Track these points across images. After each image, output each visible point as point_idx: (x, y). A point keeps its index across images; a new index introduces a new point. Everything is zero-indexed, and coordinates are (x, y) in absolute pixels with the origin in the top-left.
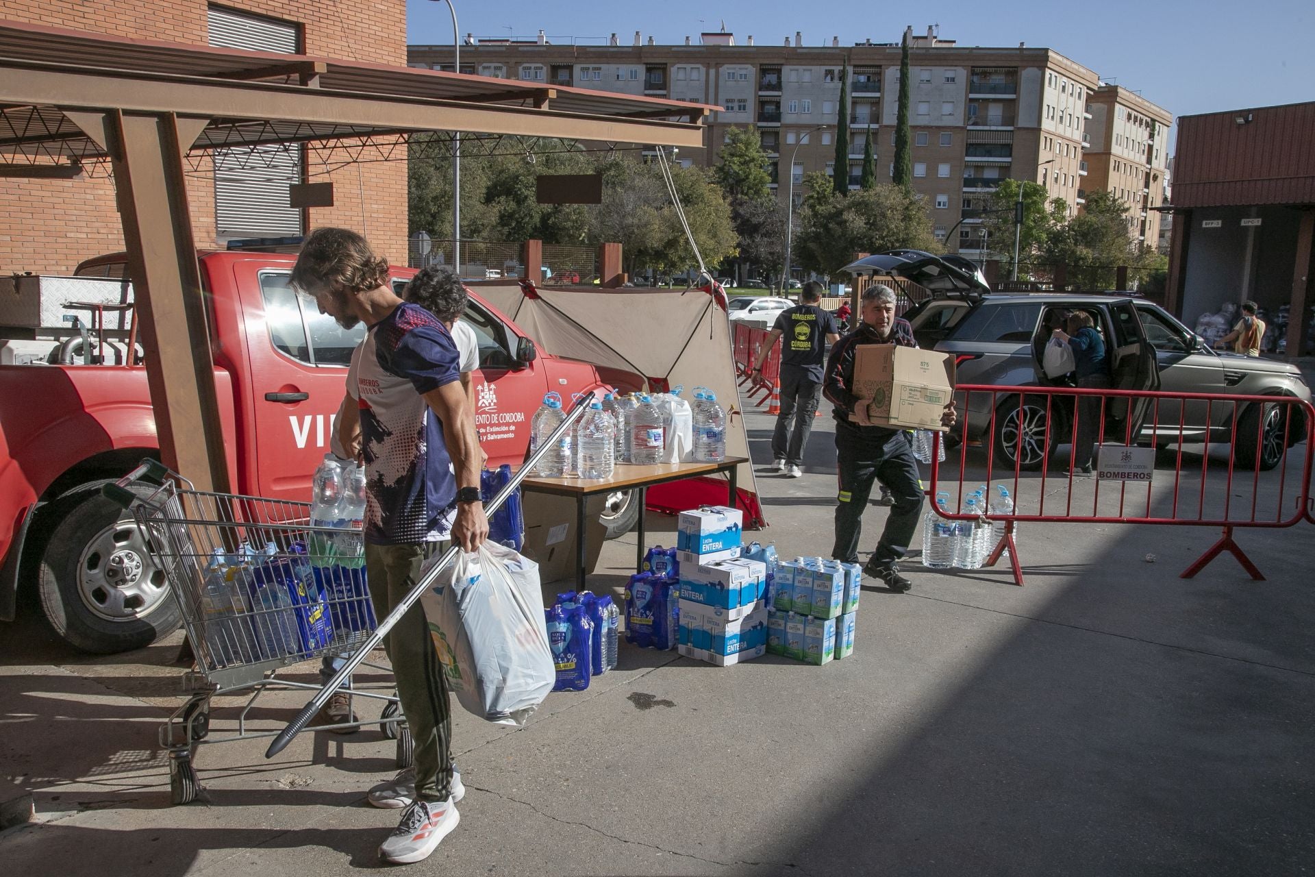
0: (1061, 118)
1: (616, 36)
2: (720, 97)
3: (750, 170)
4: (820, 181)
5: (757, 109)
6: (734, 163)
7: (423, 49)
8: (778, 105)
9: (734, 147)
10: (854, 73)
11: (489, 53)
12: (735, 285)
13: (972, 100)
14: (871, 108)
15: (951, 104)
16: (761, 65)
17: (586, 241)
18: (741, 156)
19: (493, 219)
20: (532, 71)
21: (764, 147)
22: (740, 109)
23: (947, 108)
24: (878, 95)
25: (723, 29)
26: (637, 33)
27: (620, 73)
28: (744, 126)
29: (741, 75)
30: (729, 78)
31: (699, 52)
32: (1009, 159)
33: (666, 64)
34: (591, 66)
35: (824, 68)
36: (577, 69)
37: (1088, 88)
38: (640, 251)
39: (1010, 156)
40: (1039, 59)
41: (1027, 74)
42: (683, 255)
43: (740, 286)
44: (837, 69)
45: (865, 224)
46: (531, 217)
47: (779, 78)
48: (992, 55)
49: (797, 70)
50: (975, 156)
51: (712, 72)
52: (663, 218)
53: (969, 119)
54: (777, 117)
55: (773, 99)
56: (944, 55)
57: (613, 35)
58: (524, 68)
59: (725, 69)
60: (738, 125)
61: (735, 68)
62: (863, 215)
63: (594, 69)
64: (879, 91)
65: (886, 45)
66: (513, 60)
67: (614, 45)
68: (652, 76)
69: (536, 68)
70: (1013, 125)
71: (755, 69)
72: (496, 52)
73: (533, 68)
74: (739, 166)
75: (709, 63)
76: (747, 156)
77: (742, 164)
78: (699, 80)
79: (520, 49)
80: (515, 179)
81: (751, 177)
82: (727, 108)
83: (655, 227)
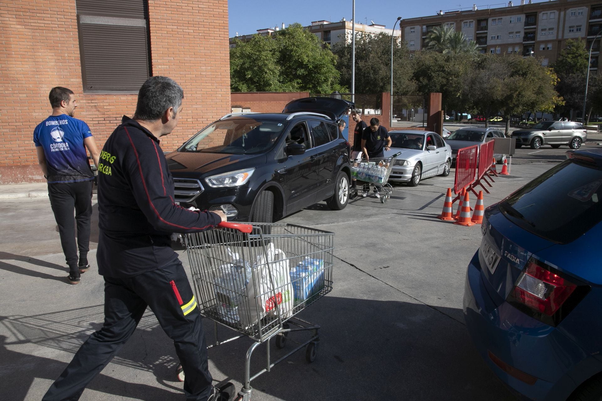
1: (512, 2)
2: (566, 25)
3: (578, 60)
5: (588, 29)
6: (569, 58)
7: (418, 19)
9: (569, 50)
11: (448, 17)
16: (592, 6)
17: (461, 97)
18: (574, 54)
19: (412, 88)
20: (468, 24)
21: (588, 48)
22: (577, 30)
27: (512, 20)
28: (577, 39)
29: (579, 13)
30: (572, 15)
31: (555, 4)
33: (537, 12)
34: (497, 18)
36: (490, 21)
38: (492, 102)
46: (436, 86)
51: (562, 13)
52: (506, 84)
54: (598, 33)
55: (597, 24)
57: (510, 2)
58: (464, 23)
59: (569, 11)
60: (573, 39)
61: (575, 10)
63: (499, 19)
66: (459, 20)
67: (510, 6)
68: (529, 19)
69: (470, 22)
71: (588, 8)
72: (451, 17)
73: (468, 22)
74: (572, 59)
75: (560, 9)
76: (577, 53)
77: (573, 58)
78: (554, 18)
79: (463, 14)
80: (429, 68)
81: (578, 64)
82: (570, 31)
83: (500, 89)
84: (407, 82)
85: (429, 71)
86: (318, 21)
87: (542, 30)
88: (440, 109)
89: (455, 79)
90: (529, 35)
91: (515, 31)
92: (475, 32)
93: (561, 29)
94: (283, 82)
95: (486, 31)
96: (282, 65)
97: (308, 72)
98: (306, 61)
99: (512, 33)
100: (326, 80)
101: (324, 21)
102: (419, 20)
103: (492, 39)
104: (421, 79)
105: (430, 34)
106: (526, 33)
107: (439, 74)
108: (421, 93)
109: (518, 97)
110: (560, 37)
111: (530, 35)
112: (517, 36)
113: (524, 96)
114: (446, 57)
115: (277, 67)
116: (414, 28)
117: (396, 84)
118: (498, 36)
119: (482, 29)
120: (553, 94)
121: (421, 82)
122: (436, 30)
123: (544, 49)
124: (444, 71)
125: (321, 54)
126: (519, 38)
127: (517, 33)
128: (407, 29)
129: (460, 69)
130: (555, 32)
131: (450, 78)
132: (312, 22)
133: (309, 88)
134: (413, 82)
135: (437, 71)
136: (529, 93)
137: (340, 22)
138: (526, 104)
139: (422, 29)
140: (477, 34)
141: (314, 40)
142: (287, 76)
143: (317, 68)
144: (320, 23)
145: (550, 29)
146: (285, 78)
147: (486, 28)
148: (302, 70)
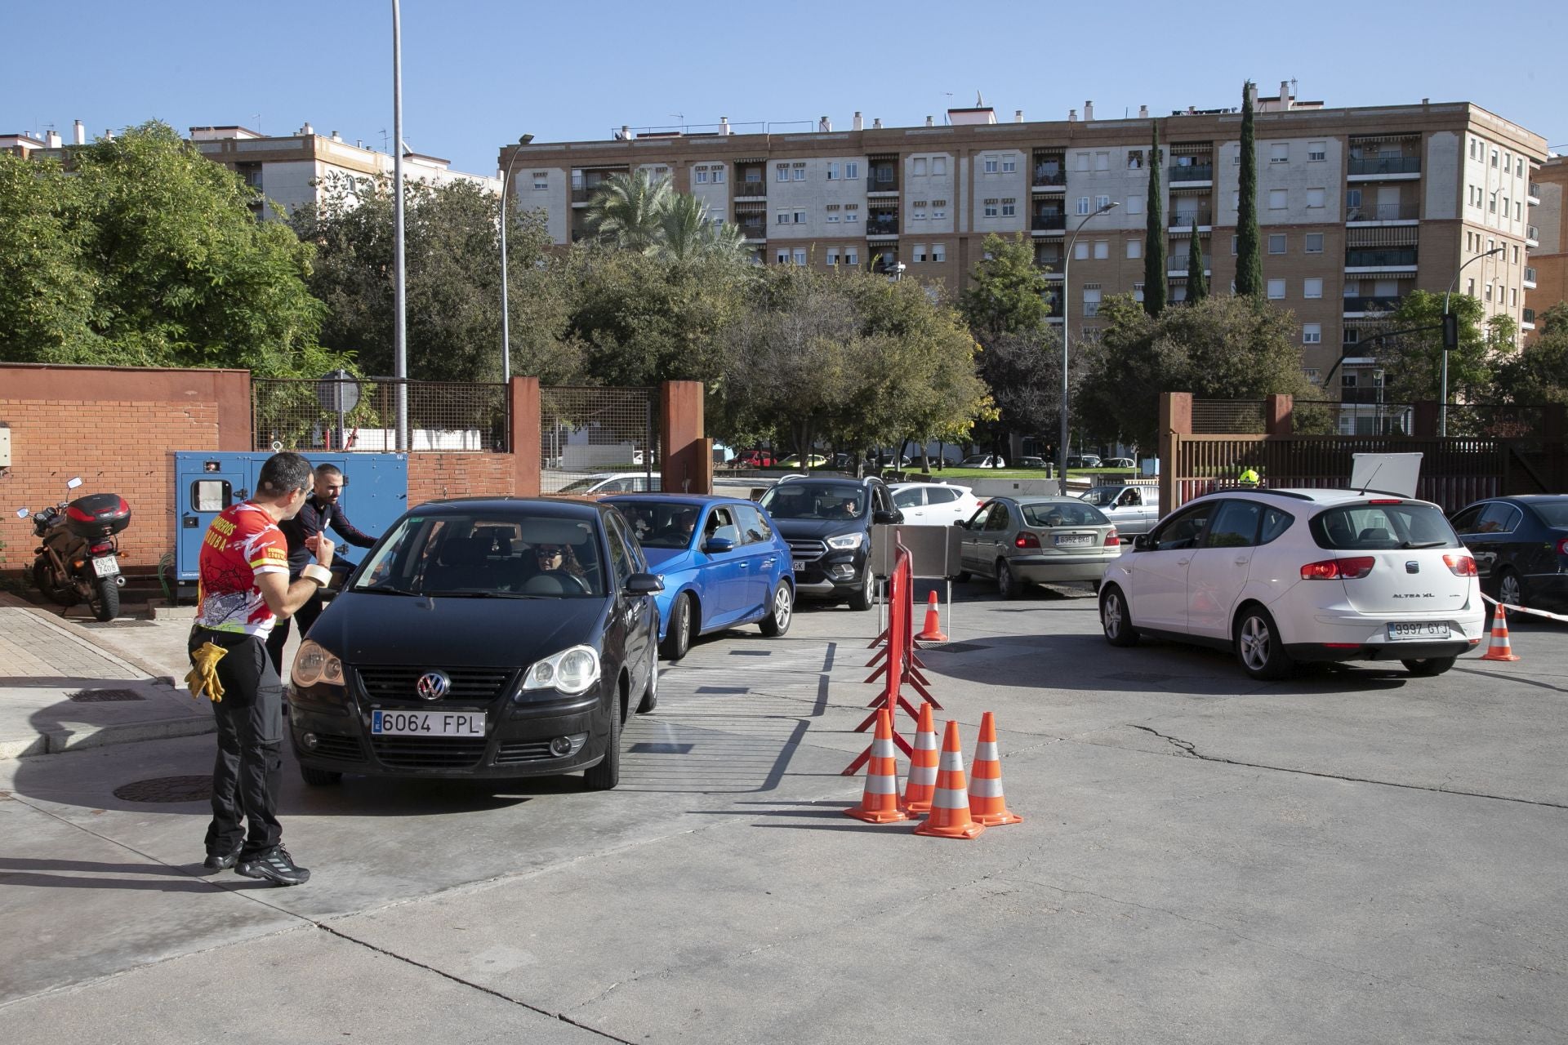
0: (1493, 204)
1: (828, 120)
2: (976, 197)
3: (1019, 295)
4: (1123, 308)
5: (1030, 210)
6: (996, 287)
7: (558, 148)
8: (1061, 204)
9: (994, 264)
10: (1172, 155)
11: (647, 149)
12: (1002, 464)
13: (1351, 184)
14: (1199, 205)
15: (1321, 192)
16: (1034, 149)
17: (724, 396)
18: (1005, 275)
20: (709, 173)
21: (1038, 262)
22: (1005, 212)
23: (1314, 198)
24: (1208, 183)
25: (979, 103)
26: (857, 114)
27: (832, 171)
28: (1012, 236)
29: (1006, 164)
30: (988, 169)
31: (944, 135)
32: (1413, 268)
33: (898, 154)
34: (791, 162)
35: (1126, 150)
36: (771, 168)
37: (1533, 160)
38: (816, 411)
39: (1415, 262)
40: (1456, 118)
41: (1437, 142)
42: (885, 414)
43: (1008, 466)
44: (1146, 150)
45: (1191, 357)
46: (643, 360)
47: (1062, 166)
48: (1382, 117)
49: (1088, 154)
50: (1361, 265)
51: (964, 162)
52: (854, 358)
53: (1348, 212)
54: (1060, 221)
55: (1053, 196)
56: (1307, 121)
57: (824, 119)
58: (698, 169)
59: (981, 158)
60: (1001, 235)
61: (996, 156)
62: (1185, 344)
63: (796, 165)
64: (1210, 178)
65: (1219, 111)
66: (683, 159)
67: (824, 131)
68: (879, 172)
69: (714, 168)
70: (1417, 217)
71: (1025, 155)
72: (658, 148)
73: (710, 167)
74: (1002, 290)
75: (959, 151)
76: (1013, 275)
77: (1006, 287)
78: (945, 175)
79: (692, 142)
80: (618, 302)
81: (1021, 305)
82: (988, 212)
83: (838, 370)
84: (553, 345)
85: (618, 310)
86: (217, 128)
87: (917, 205)
88: (700, 435)
89: (707, 339)
90: (881, 218)
91: (843, 203)
92: (731, 199)
93: (964, 206)
94: (110, 332)
95: (761, 198)
96: (104, 269)
97: (207, 299)
98: (201, 259)
99: (836, 208)
100: (275, 332)
101: (236, 128)
102: (560, 152)
103: (780, 221)
104: (596, 334)
105: (600, 196)
106: (873, 212)
107: (650, 322)
108: (598, 382)
109: (891, 394)
110: (964, 229)
111: (884, 218)
112: (849, 217)
113: (907, 394)
114: (668, 270)
115: (86, 278)
116: (544, 175)
117: (518, 350)
118: (796, 215)
119: (750, 191)
120: (976, 389)
121: (597, 346)
122: (621, 185)
123: (924, 258)
124: (665, 313)
125: (254, 239)
126: (855, 225)
127: (848, 207)
128: (524, 176)
129: (718, 306)
130: (949, 211)
131: (691, 336)
132: (192, 129)
133: (212, 357)
134: (574, 344)
135: (646, 311)
136: (920, 385)
137: (295, 138)
138: (910, 417)
139: (570, 179)
140: (737, 204)
141: (224, 185)
142: (130, 308)
143: (244, 285)
144: (222, 135)
145: (937, 204)
146: (117, 315)
147: (761, 189)
148: (186, 292)
